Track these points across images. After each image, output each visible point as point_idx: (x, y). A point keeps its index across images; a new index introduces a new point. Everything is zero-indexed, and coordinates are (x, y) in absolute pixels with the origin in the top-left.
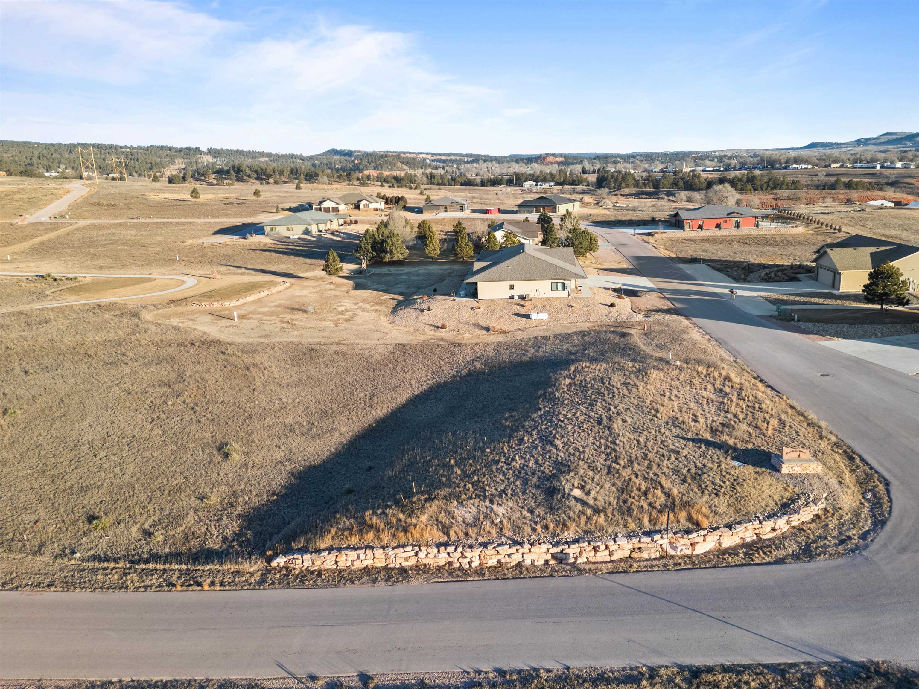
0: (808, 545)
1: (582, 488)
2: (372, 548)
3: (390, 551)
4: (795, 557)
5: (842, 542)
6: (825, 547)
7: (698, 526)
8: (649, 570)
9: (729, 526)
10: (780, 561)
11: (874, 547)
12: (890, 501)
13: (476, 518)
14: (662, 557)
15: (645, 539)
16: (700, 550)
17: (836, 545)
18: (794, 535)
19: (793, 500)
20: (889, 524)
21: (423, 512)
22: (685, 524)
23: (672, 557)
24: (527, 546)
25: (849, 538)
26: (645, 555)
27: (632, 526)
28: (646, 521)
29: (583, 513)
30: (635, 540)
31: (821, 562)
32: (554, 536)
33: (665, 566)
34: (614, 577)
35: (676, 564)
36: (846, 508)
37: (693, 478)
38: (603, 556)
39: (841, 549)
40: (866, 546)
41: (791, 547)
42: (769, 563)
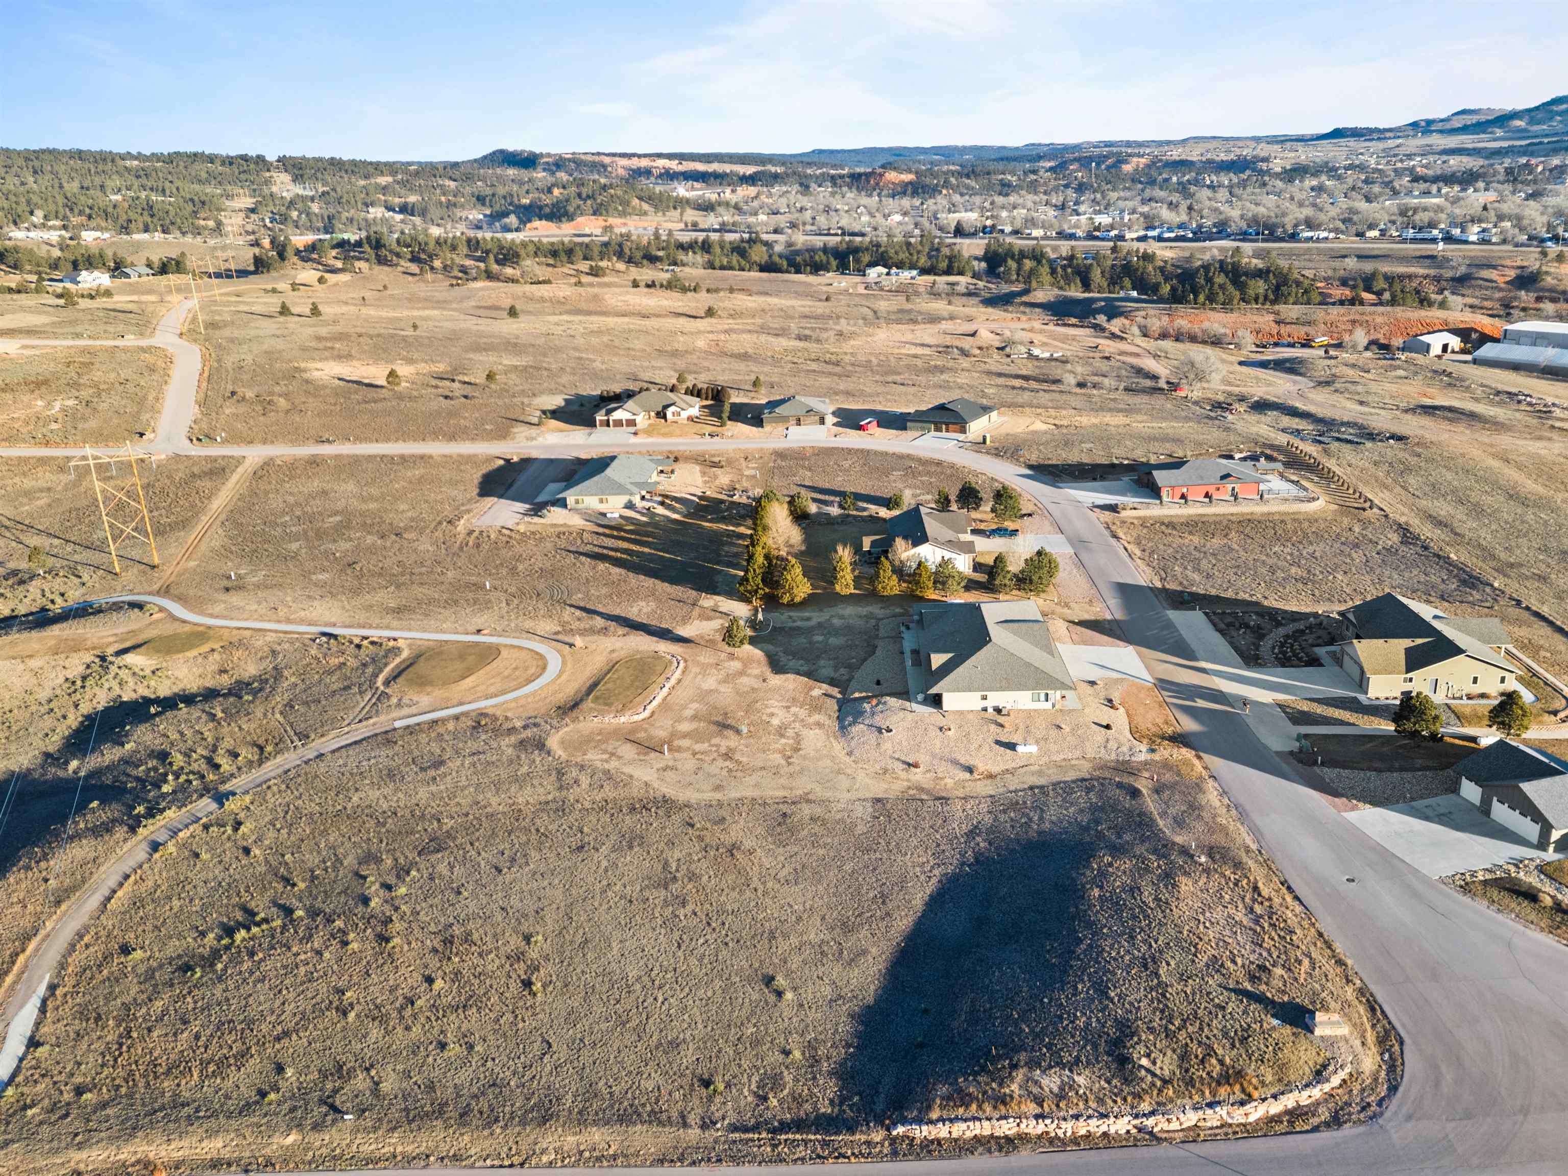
0: (1336, 1112)
1: (1148, 1056)
2: (980, 1120)
3: (994, 1122)
4: (1327, 1125)
5: (1363, 1109)
6: (1350, 1114)
7: (1250, 1098)
8: (1213, 1139)
9: (1275, 1097)
10: (1316, 1129)
11: (1388, 1114)
12: (1403, 1064)
13: (1061, 1088)
14: (1222, 1126)
15: (1209, 1112)
16: (1251, 1119)
17: (1360, 1112)
18: (1326, 1100)
19: (1325, 1067)
20: (1401, 1089)
21: (1012, 1081)
22: (1239, 1095)
23: (1230, 1125)
24: (1112, 1119)
25: (1369, 1105)
26: (1209, 1124)
27: (1196, 1098)
28: (1207, 1092)
29: (1153, 1084)
30: (1200, 1113)
31: (1347, 1130)
32: (1132, 1108)
33: (1226, 1134)
34: (1186, 1146)
35: (1235, 1133)
36: (1367, 1073)
37: (1241, 1042)
38: (1175, 1126)
39: (1362, 1116)
40: (1382, 1114)
41: (1324, 1114)
42: (1307, 1132)
